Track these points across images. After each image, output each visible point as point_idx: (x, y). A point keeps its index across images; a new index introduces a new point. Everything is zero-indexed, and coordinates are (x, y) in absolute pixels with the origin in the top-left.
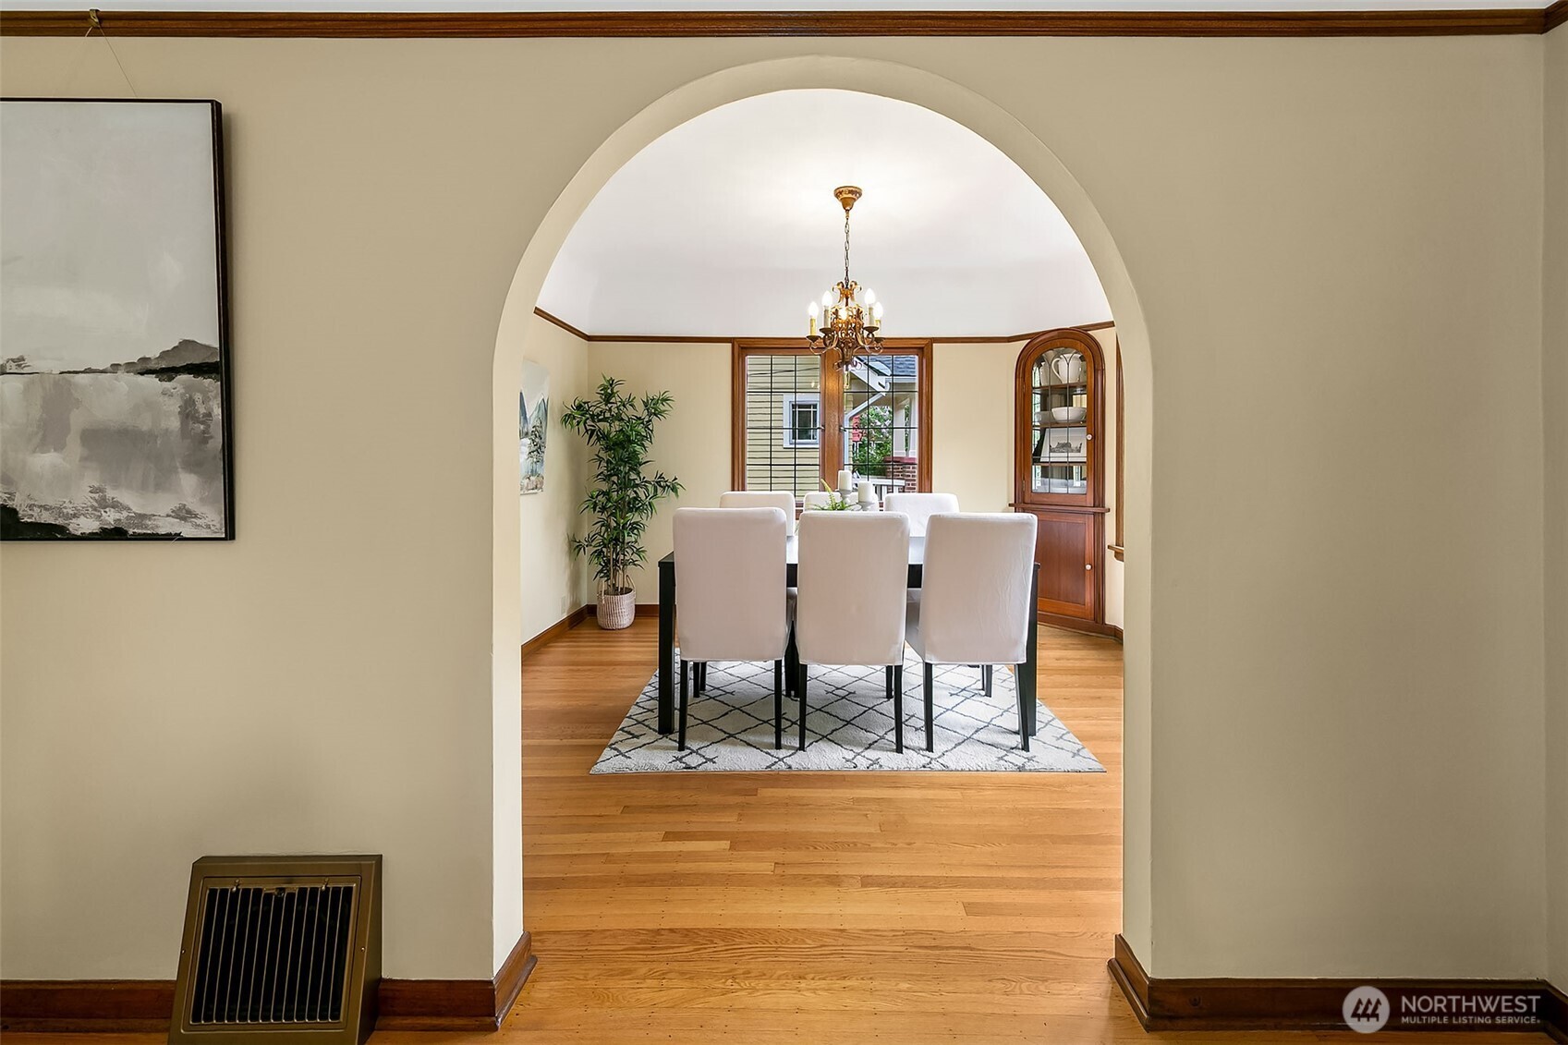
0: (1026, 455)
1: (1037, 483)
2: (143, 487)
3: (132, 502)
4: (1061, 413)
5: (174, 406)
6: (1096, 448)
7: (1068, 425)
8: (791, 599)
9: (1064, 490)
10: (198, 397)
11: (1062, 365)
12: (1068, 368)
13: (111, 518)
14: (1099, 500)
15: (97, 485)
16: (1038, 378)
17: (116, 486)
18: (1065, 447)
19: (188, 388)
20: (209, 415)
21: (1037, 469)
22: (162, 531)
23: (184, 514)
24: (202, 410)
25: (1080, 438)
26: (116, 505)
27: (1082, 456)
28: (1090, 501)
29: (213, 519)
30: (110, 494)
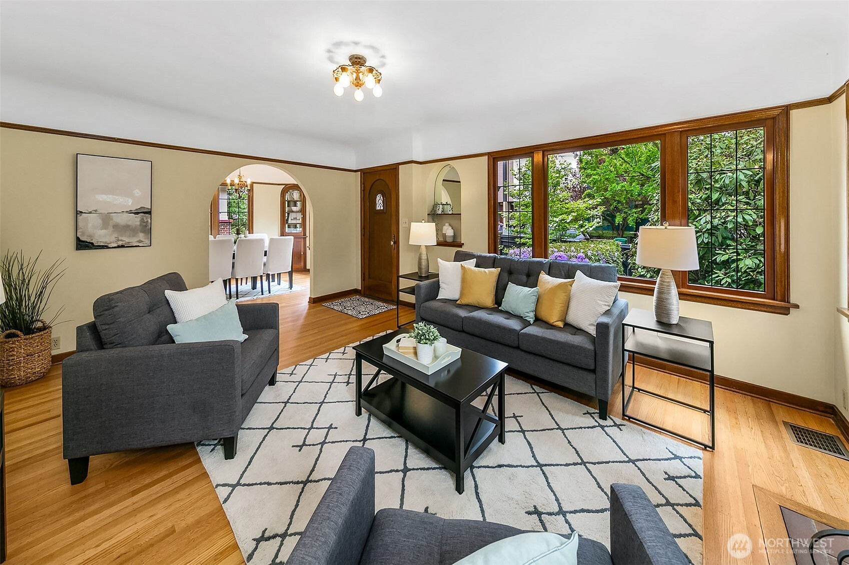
0: (284, 221)
1: (287, 230)
2: (129, 236)
3: (126, 239)
4: (294, 209)
5: (139, 220)
6: (304, 219)
7: (297, 212)
8: (233, 263)
9: (295, 232)
10: (145, 218)
11: (294, 194)
12: (296, 195)
13: (120, 243)
14: (305, 234)
15: (116, 236)
16: (287, 197)
17: (121, 237)
18: (295, 219)
19: (142, 216)
20: (147, 221)
21: (287, 225)
22: (134, 245)
23: (140, 241)
24: (146, 221)
25: (299, 216)
26: (121, 240)
27: (300, 221)
28: (302, 234)
29: (148, 242)
30: (120, 238)
